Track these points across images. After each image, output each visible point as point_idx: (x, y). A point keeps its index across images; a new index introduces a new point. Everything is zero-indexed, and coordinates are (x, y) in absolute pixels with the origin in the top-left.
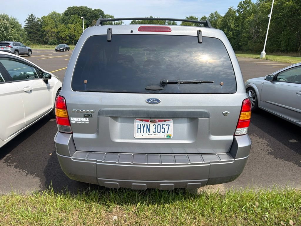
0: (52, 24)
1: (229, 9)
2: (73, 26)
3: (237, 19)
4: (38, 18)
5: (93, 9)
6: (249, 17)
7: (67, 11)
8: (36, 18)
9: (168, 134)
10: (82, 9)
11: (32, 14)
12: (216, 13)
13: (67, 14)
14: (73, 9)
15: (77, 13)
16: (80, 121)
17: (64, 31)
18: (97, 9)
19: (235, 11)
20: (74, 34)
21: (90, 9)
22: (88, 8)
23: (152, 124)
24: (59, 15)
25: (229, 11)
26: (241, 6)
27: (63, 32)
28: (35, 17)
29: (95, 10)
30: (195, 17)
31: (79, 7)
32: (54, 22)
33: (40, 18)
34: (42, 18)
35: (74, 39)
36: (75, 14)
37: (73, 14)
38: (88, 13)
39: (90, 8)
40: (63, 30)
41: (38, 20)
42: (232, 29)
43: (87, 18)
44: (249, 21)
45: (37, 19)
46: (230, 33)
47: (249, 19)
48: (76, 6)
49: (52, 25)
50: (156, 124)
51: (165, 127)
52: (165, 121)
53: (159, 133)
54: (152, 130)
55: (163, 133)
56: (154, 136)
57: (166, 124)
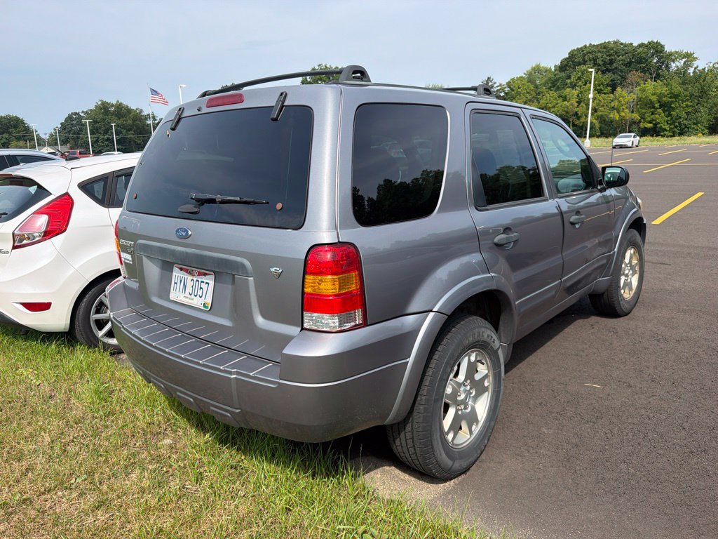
0: (528, 93)
2: (575, 92)
4: (500, 85)
5: (635, 44)
7: (567, 58)
8: (495, 85)
9: (206, 301)
10: (605, 48)
11: (489, 78)
13: (566, 65)
14: (583, 51)
15: (590, 60)
16: (127, 259)
17: (554, 107)
18: (646, 42)
20: (576, 110)
21: (626, 45)
22: (622, 44)
23: (190, 278)
24: (547, 71)
27: (550, 108)
28: (495, 83)
29: (641, 45)
31: (597, 46)
32: (532, 88)
33: (504, 83)
34: (509, 84)
35: (573, 123)
36: (584, 64)
37: (580, 64)
38: (619, 56)
39: (628, 42)
40: (550, 105)
41: (499, 88)
43: (616, 68)
45: (498, 86)
48: (590, 44)
49: (528, 95)
50: (195, 279)
51: (204, 286)
52: (205, 274)
53: (196, 296)
54: (189, 289)
55: (201, 297)
56: (190, 301)
57: (205, 281)
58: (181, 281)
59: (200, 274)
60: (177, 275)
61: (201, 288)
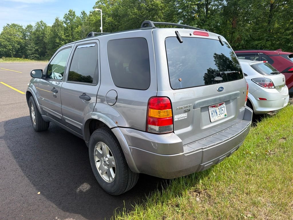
1: (56, 19)
3: (66, 29)
6: (76, 29)
9: (225, 114)
12: (41, 22)
16: (182, 118)
19: (62, 22)
23: (217, 109)
25: (56, 21)
26: (66, 18)
30: (18, 25)
42: (63, 39)
44: (78, 32)
46: (62, 43)
47: (78, 30)
50: (219, 108)
51: (223, 109)
52: (222, 104)
53: (221, 114)
54: (218, 113)
55: (223, 113)
56: (220, 117)
57: (223, 106)
58: (214, 112)
59: (220, 105)
60: (212, 110)
61: (222, 110)
